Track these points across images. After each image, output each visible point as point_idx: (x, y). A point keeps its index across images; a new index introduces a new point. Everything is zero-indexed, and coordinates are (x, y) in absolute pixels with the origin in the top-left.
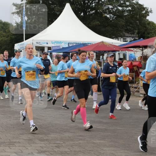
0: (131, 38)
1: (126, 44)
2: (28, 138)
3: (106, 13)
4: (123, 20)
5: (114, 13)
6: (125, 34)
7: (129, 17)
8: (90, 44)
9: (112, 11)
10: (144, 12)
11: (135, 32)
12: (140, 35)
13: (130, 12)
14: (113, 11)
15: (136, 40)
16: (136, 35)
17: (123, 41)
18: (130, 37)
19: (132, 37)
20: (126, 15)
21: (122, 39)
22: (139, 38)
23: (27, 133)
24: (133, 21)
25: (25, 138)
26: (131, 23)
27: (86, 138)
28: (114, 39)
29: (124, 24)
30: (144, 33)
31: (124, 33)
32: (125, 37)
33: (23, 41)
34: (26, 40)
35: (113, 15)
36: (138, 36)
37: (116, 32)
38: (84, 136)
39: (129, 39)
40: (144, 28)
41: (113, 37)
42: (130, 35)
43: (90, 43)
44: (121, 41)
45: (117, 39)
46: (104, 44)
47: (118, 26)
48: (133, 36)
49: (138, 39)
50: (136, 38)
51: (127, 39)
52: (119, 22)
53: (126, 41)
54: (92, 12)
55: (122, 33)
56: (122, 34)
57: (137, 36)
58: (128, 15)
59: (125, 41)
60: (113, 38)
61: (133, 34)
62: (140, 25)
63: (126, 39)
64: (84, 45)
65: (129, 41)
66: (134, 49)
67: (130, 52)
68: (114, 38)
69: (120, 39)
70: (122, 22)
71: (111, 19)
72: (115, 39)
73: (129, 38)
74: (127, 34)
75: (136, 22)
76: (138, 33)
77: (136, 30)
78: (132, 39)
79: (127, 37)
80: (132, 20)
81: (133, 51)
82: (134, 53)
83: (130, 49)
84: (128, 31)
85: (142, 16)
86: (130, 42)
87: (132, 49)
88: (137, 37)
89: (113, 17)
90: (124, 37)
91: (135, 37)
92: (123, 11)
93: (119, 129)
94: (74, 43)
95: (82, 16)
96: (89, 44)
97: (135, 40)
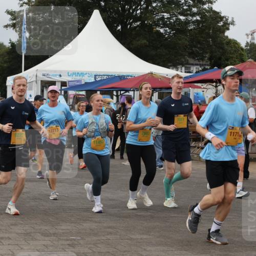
0: (199, 67)
1: (190, 77)
2: (23, 232)
3: (158, 25)
4: (186, 38)
5: (171, 26)
6: (188, 60)
7: (196, 31)
8: (131, 76)
9: (168, 22)
10: (221, 24)
11: (205, 57)
12: (213, 61)
13: (198, 25)
14: (171, 23)
15: (207, 69)
16: (207, 62)
17: (185, 72)
18: (197, 65)
19: (201, 65)
20: (191, 30)
21: (183, 68)
22: (212, 67)
23: (22, 222)
24: (202, 39)
25: (20, 232)
26: (199, 42)
27: (119, 231)
28: (171, 68)
29: (188, 43)
30: (220, 59)
31: (188, 58)
32: (188, 66)
33: (21, 72)
34: (25, 70)
35: (169, 29)
36: (210, 63)
37: (173, 57)
38: (116, 228)
39: (194, 69)
40: (221, 51)
41: (169, 64)
42: (197, 62)
43: (131, 74)
44: (181, 72)
45: (174, 69)
46: (153, 77)
47: (178, 48)
48: (201, 63)
49: (210, 69)
50: (206, 67)
51: (192, 69)
52: (179, 40)
53: (190, 72)
54: (135, 25)
55: (184, 58)
56: (184, 60)
57: (209, 63)
58: (194, 29)
59: (188, 72)
60: (168, 67)
61: (202, 60)
62: (215, 45)
63: (190, 68)
64: (121, 78)
65: (195, 71)
66: (203, 84)
67: (196, 90)
68: (171, 66)
69: (179, 69)
70: (184, 40)
71: (166, 36)
72: (173, 69)
73: (195, 67)
74: (191, 61)
75: (208, 40)
76: (210, 59)
77: (207, 53)
78: (200, 69)
79: (193, 65)
80: (202, 37)
81: (200, 88)
82: (203, 91)
83: (196, 84)
84: (193, 55)
85: (217, 31)
86: (196, 72)
87: (199, 85)
88: (208, 65)
89: (170, 32)
90: (186, 65)
91: (205, 65)
92: (187, 23)
93: (173, 216)
94: (104, 75)
95: (119, 30)
96: (128, 76)
97: (204, 70)
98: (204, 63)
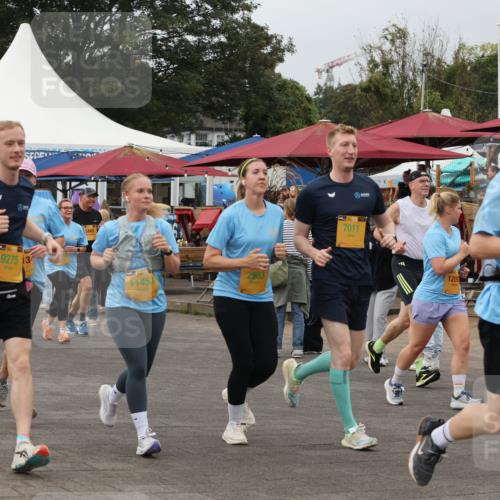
0: (223, 134)
1: (207, 154)
4: (198, 77)
5: (170, 56)
6: (202, 121)
7: (219, 65)
8: (92, 153)
9: (164, 48)
10: (268, 50)
11: (236, 114)
12: (251, 122)
13: (223, 52)
14: (169, 49)
15: (239, 139)
16: (239, 124)
17: (197, 144)
18: (218, 130)
19: (227, 131)
20: (209, 62)
21: (193, 137)
22: (250, 135)
24: (230, 80)
26: (225, 86)
27: (71, 454)
28: (169, 136)
29: (202, 87)
30: (265, 118)
31: (201, 117)
32: (201, 132)
35: (166, 60)
36: (246, 127)
37: (173, 114)
38: (63, 449)
39: (214, 138)
40: (267, 102)
41: (166, 129)
42: (220, 125)
43: (90, 149)
44: (189, 144)
45: (176, 139)
46: (134, 153)
47: (182, 96)
48: (228, 126)
49: (246, 138)
50: (238, 134)
51: (210, 138)
52: (186, 81)
53: (206, 145)
55: (195, 117)
56: (194, 121)
57: (242, 126)
58: (215, 60)
59: (202, 145)
60: (163, 135)
61: (231, 120)
62: (255, 92)
63: (206, 136)
64: (72, 156)
65: (215, 143)
66: (231, 168)
67: (218, 180)
68: (168, 132)
69: (185, 139)
70: (195, 83)
71: (160, 74)
72: (172, 138)
73: (216, 134)
74: (208, 122)
75: (241, 81)
76: (246, 119)
77: (239, 106)
78: (226, 138)
79: (211, 129)
80: (229, 76)
81: (225, 175)
82: (232, 182)
83: (218, 168)
84: (212, 111)
85: (260, 64)
86: (219, 145)
87: (224, 169)
88: (240, 130)
89: (168, 66)
90: (198, 130)
91: (236, 130)
92: (201, 48)
93: (174, 424)
94: (39, 151)
96: (86, 152)
97: (234, 139)
98: (234, 126)
